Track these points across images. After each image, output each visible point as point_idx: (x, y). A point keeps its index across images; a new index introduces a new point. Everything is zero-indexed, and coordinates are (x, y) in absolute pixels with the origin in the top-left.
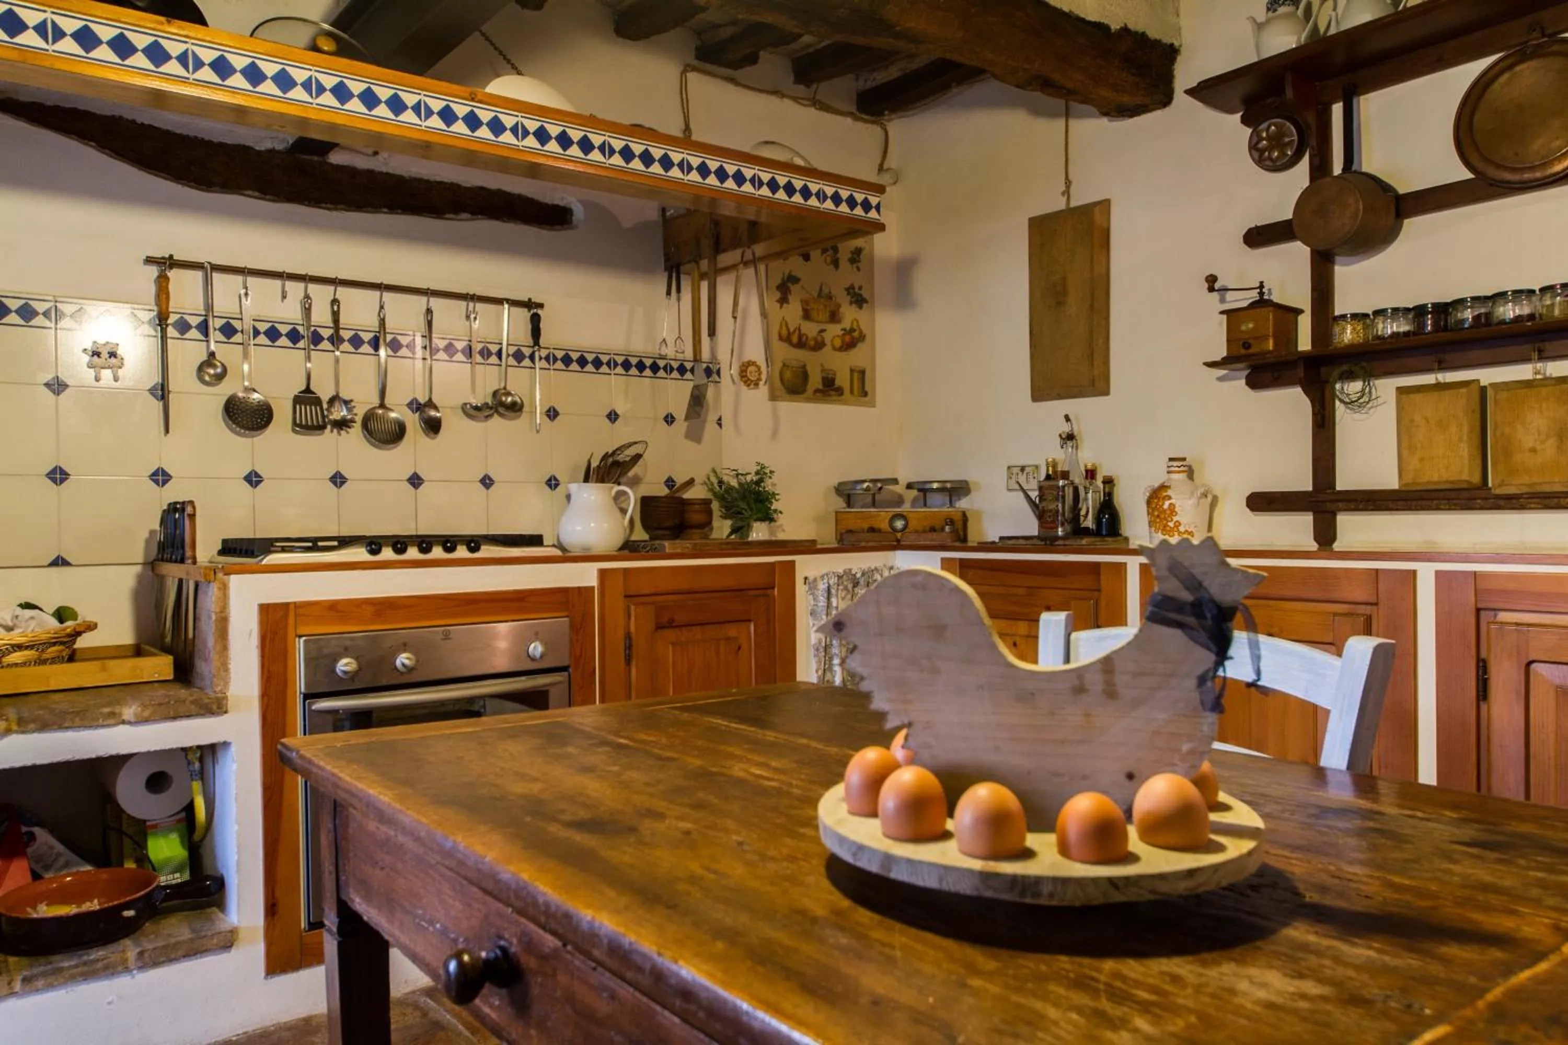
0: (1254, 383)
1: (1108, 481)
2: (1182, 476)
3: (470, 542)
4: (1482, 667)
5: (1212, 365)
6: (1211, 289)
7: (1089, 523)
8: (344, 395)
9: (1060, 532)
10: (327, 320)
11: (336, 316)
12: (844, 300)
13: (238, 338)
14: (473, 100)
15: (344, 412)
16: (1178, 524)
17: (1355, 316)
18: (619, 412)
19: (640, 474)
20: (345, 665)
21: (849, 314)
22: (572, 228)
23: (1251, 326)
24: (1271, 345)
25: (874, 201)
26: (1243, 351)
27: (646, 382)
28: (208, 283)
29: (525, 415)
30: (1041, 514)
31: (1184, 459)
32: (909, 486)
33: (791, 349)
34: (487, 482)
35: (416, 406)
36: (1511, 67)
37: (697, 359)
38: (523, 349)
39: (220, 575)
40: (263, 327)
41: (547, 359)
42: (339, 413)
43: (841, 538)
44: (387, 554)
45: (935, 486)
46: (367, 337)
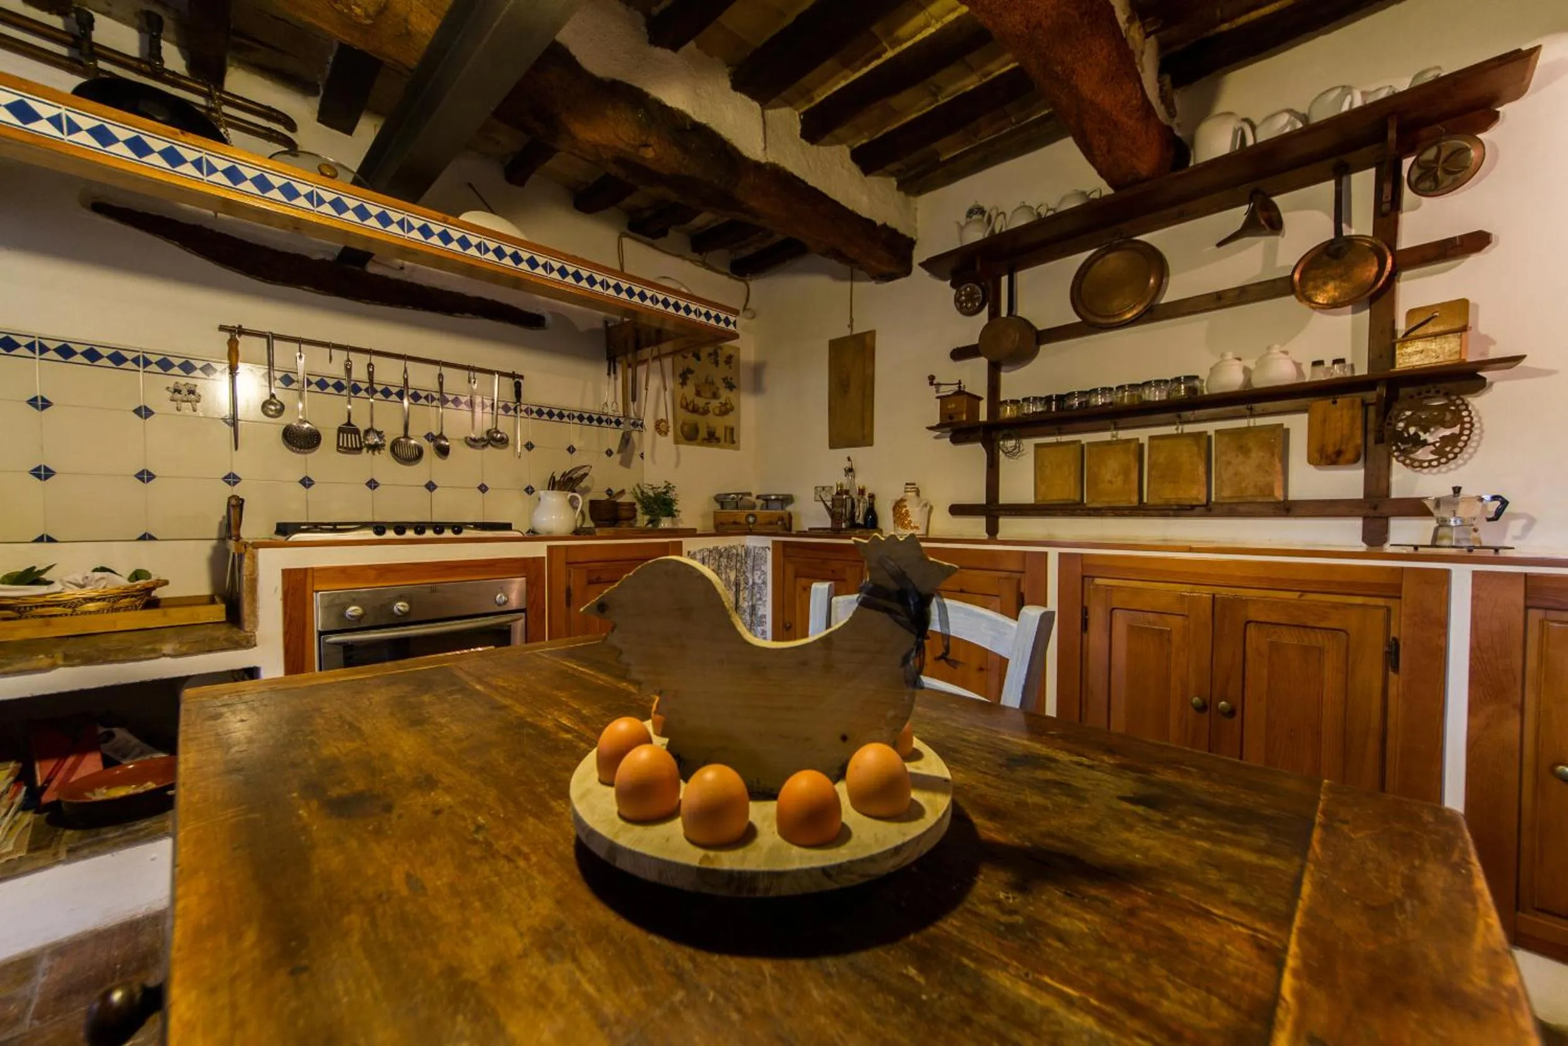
0: (955, 440)
1: (872, 496)
2: (913, 494)
3: (455, 527)
4: (1085, 612)
5: (931, 428)
6: (931, 384)
7: (860, 521)
8: (378, 428)
9: (843, 526)
10: (365, 377)
11: (371, 375)
12: (720, 384)
13: (294, 386)
14: (445, 222)
15: (377, 440)
16: (910, 522)
17: (1012, 401)
18: (575, 447)
19: (590, 485)
20: (353, 610)
21: (725, 394)
22: (545, 329)
23: (953, 406)
24: (964, 417)
25: (732, 319)
26: (949, 421)
27: (594, 429)
28: (270, 347)
29: (510, 448)
30: (833, 515)
31: (914, 484)
32: (758, 497)
33: (689, 414)
34: (483, 488)
35: (430, 437)
36: (1103, 256)
37: (626, 415)
38: (509, 404)
39: (250, 549)
40: (314, 379)
41: (526, 411)
42: (373, 439)
43: (716, 526)
44: (390, 534)
45: (773, 497)
46: (394, 390)
